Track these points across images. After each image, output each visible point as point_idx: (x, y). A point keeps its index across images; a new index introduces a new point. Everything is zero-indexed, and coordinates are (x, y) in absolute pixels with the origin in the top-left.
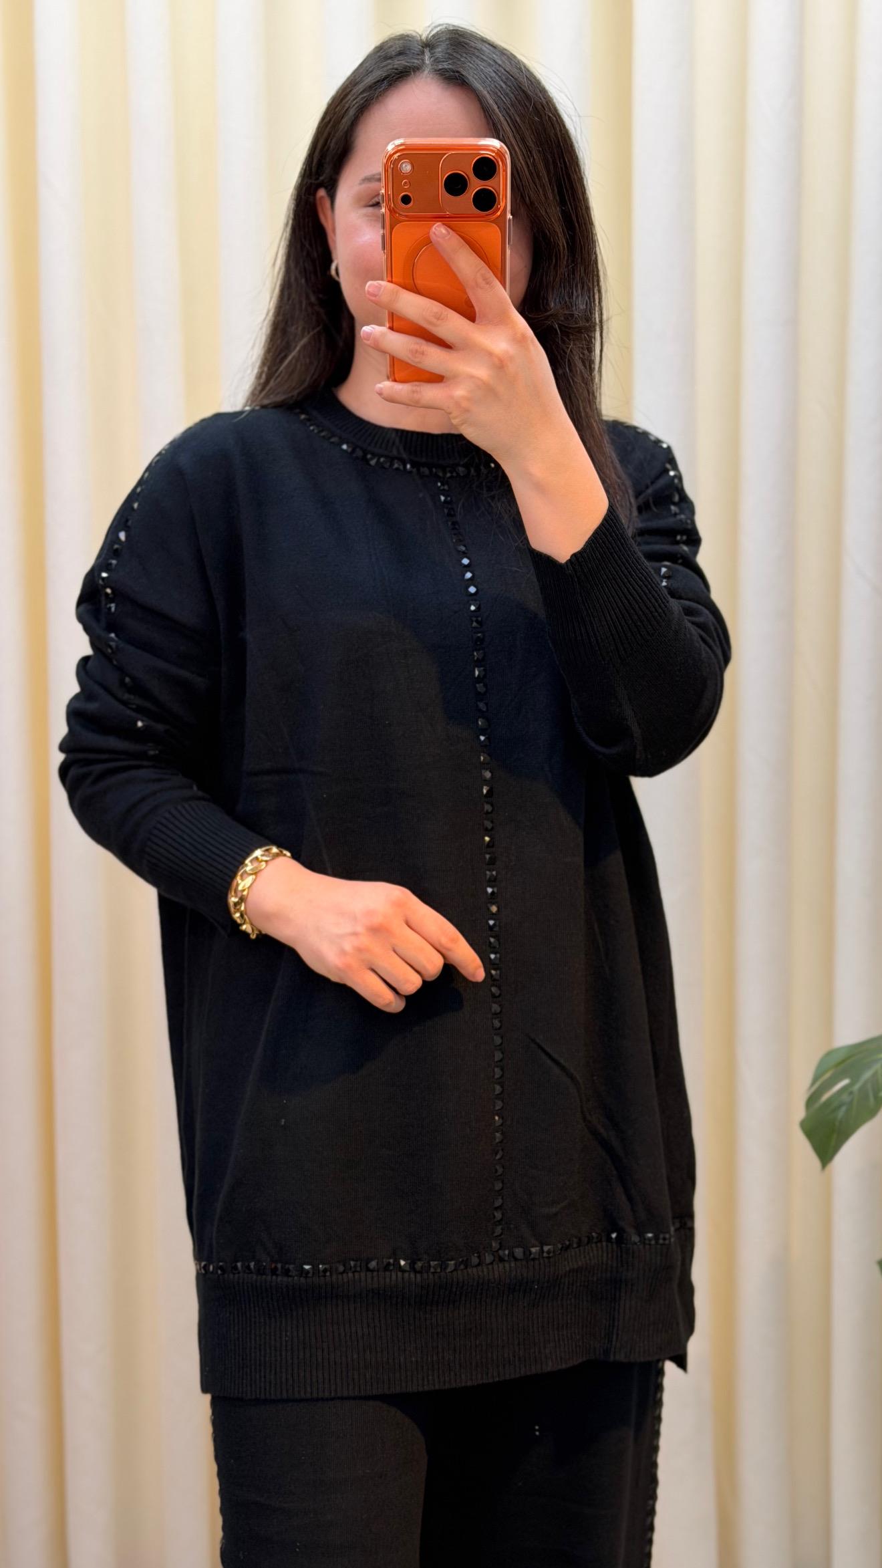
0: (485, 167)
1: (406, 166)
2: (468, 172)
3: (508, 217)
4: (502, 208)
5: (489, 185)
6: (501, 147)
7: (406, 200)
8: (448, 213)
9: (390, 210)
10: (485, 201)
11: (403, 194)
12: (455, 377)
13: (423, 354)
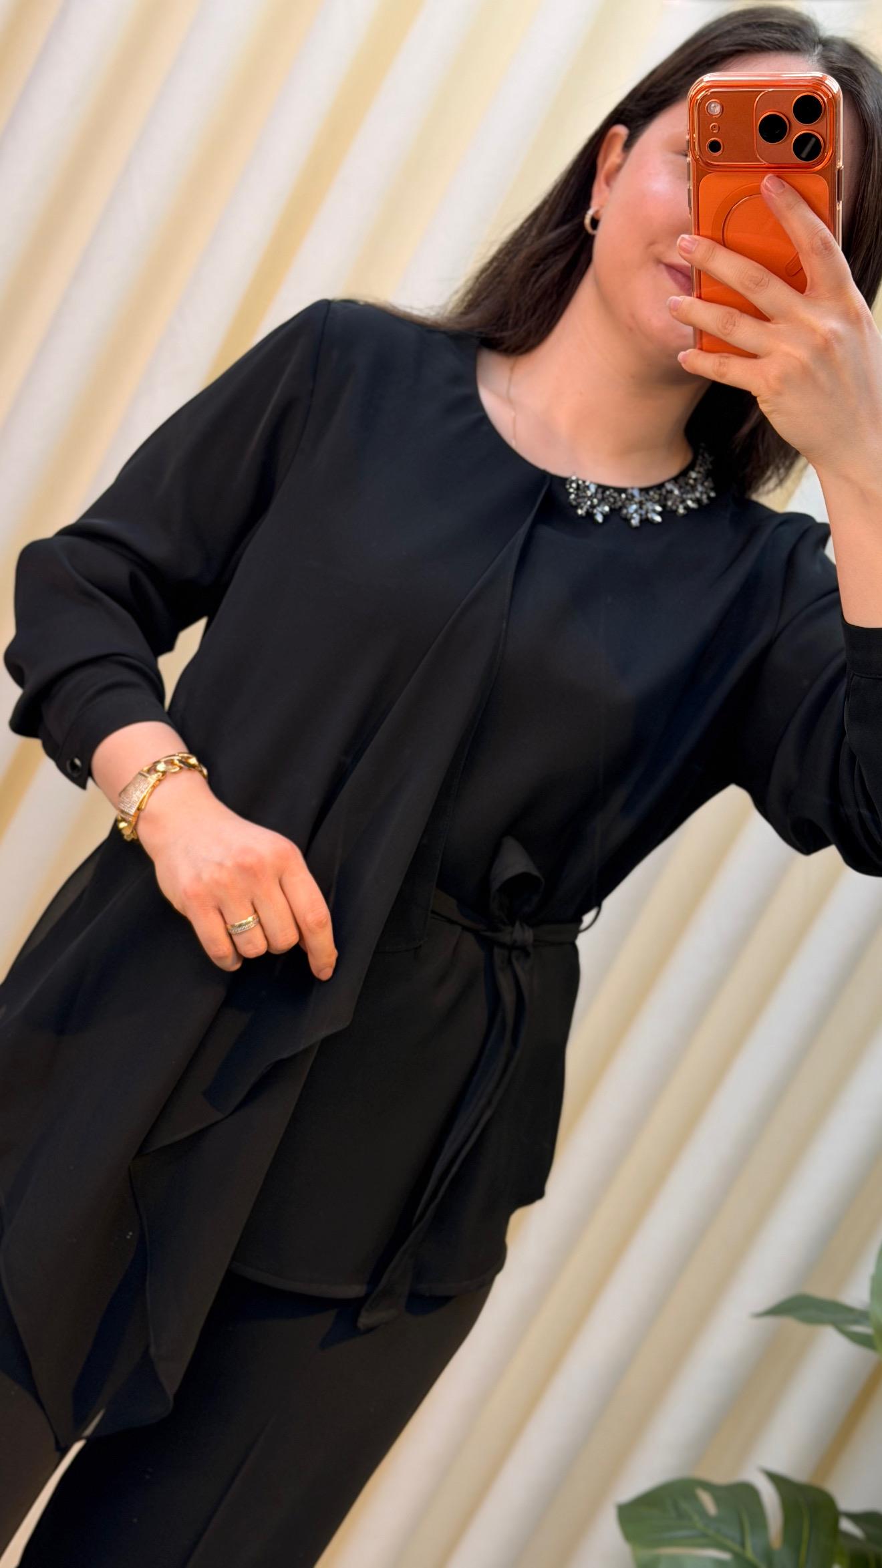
0: (809, 107)
1: (715, 107)
2: (787, 111)
4: (830, 156)
5: (812, 129)
7: (715, 147)
8: (763, 162)
9: (696, 159)
10: (809, 149)
11: (713, 139)
12: (768, 354)
13: (734, 325)
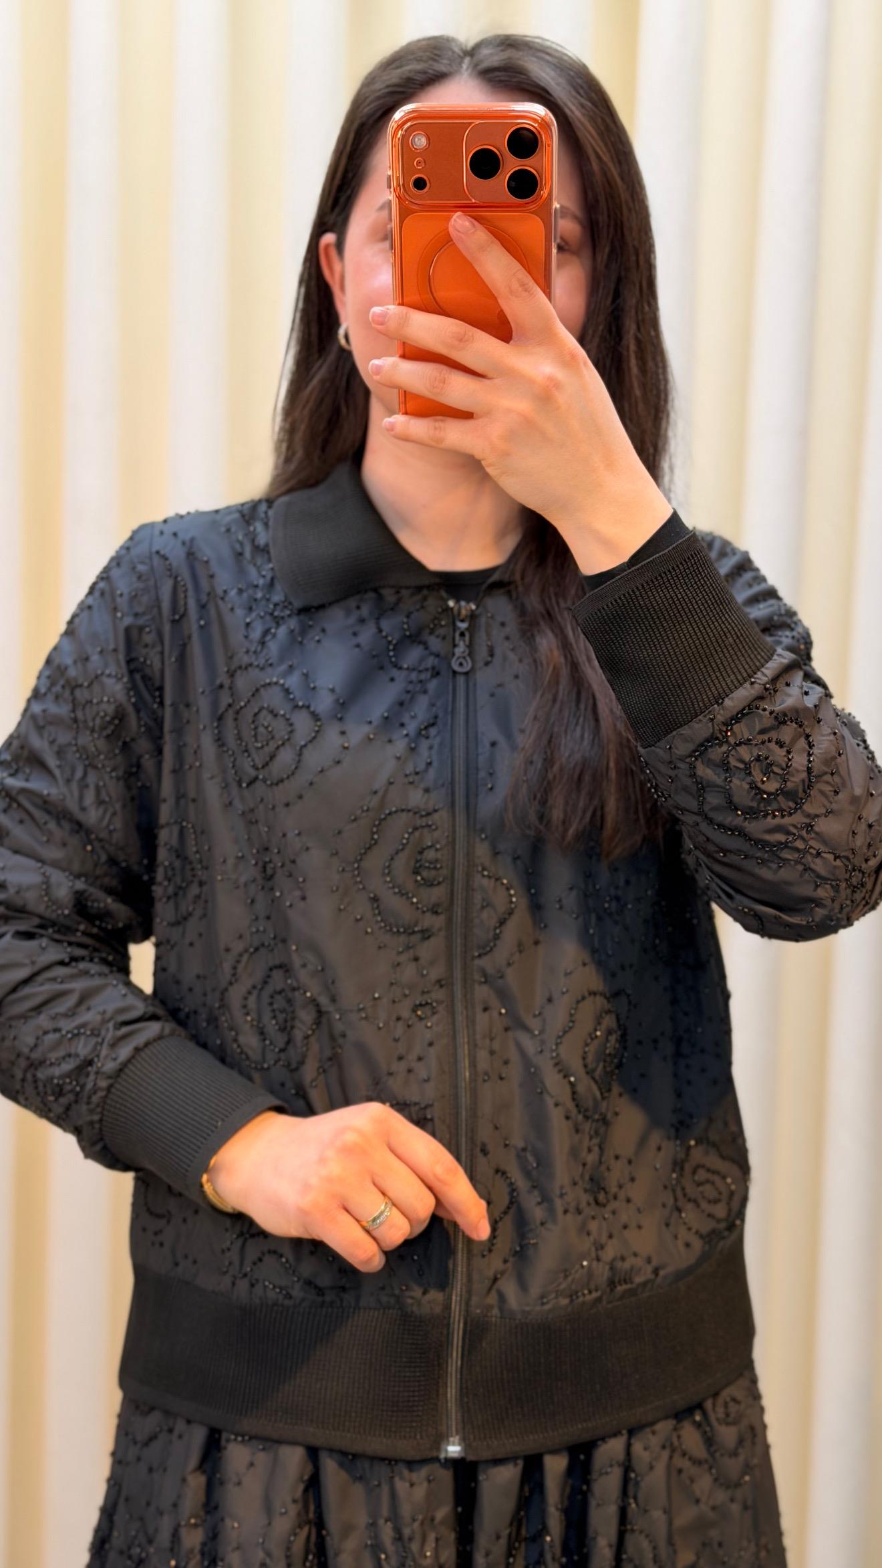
0: (524, 141)
2: (500, 145)
3: (554, 207)
4: (546, 195)
5: (528, 164)
6: (546, 114)
7: (420, 184)
8: (474, 201)
9: (399, 197)
10: (525, 185)
11: (417, 176)
12: (488, 413)
13: (444, 383)
